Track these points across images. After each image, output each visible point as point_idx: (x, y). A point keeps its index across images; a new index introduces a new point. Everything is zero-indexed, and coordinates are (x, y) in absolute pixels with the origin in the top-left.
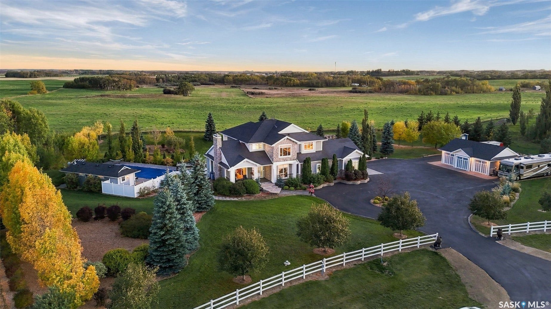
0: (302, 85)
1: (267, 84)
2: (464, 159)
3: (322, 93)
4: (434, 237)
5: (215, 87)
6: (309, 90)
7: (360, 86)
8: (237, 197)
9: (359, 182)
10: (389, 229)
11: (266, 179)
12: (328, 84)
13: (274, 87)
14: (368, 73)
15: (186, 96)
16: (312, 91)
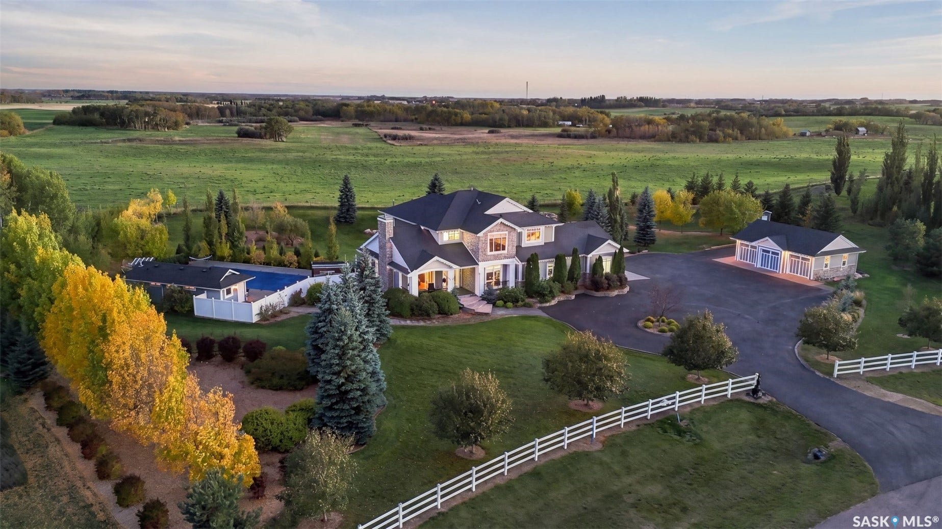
0: (476, 124)
1: (415, 121)
2: (773, 253)
3: (512, 137)
4: (751, 380)
5: (325, 125)
6: (490, 132)
7: (573, 125)
8: (423, 320)
9: (615, 293)
10: (681, 369)
11: (465, 290)
12: (519, 122)
13: (427, 127)
14: (583, 102)
15: (279, 141)
16: (494, 135)
